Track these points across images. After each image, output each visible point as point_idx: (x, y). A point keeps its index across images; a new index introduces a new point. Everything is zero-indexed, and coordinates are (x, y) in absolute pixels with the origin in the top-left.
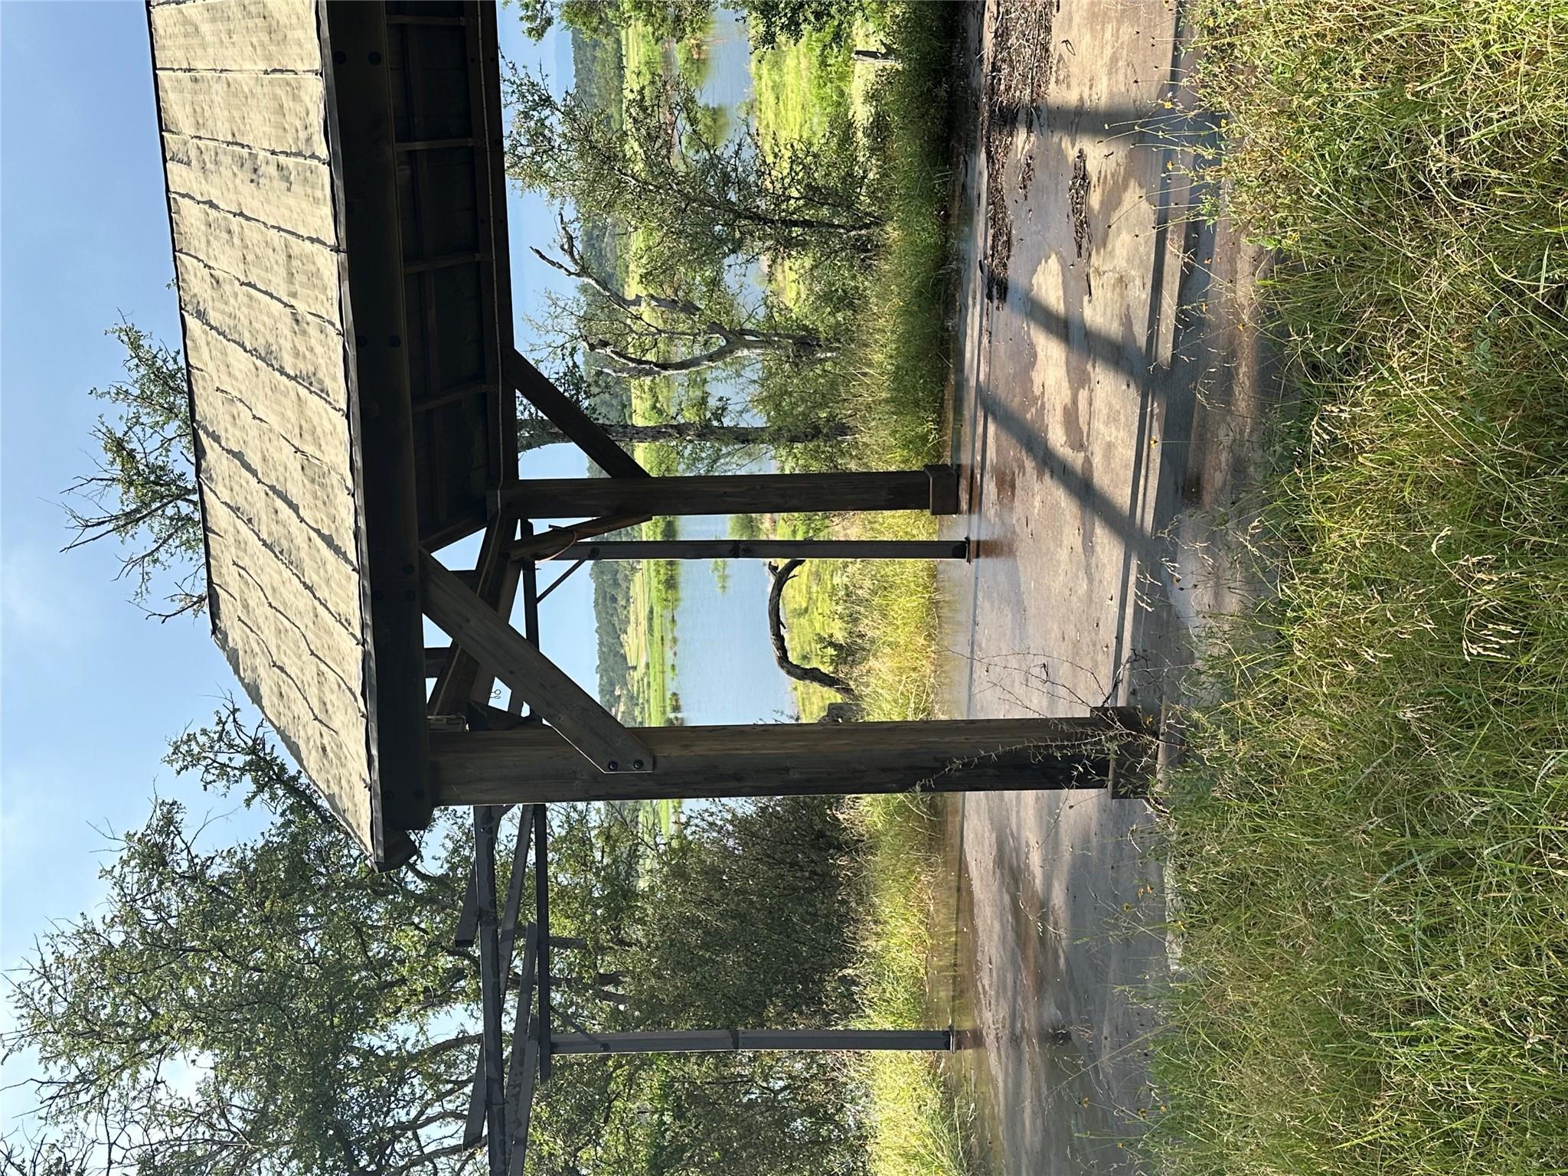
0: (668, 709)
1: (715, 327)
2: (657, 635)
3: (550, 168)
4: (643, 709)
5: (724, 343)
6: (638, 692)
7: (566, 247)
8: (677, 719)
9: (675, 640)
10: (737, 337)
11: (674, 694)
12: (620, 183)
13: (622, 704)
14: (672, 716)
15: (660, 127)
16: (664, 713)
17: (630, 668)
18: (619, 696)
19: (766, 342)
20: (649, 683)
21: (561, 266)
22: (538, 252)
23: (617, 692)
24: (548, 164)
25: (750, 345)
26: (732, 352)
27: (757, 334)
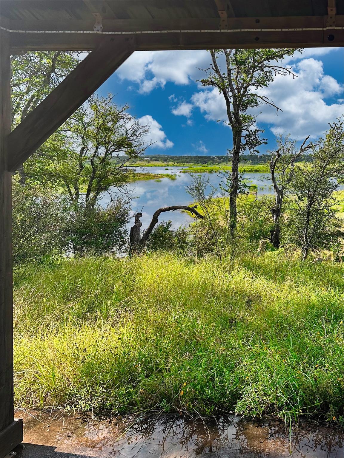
1: (284, 187)
3: (332, 142)
4: (218, 165)
5: (279, 189)
6: (222, 164)
7: (310, 146)
8: (213, 172)
10: (280, 193)
12: (325, 160)
15: (342, 174)
19: (279, 201)
21: (304, 144)
22: (308, 138)
23: (222, 160)
24: (333, 141)
25: (278, 197)
26: (277, 191)
27: (281, 199)
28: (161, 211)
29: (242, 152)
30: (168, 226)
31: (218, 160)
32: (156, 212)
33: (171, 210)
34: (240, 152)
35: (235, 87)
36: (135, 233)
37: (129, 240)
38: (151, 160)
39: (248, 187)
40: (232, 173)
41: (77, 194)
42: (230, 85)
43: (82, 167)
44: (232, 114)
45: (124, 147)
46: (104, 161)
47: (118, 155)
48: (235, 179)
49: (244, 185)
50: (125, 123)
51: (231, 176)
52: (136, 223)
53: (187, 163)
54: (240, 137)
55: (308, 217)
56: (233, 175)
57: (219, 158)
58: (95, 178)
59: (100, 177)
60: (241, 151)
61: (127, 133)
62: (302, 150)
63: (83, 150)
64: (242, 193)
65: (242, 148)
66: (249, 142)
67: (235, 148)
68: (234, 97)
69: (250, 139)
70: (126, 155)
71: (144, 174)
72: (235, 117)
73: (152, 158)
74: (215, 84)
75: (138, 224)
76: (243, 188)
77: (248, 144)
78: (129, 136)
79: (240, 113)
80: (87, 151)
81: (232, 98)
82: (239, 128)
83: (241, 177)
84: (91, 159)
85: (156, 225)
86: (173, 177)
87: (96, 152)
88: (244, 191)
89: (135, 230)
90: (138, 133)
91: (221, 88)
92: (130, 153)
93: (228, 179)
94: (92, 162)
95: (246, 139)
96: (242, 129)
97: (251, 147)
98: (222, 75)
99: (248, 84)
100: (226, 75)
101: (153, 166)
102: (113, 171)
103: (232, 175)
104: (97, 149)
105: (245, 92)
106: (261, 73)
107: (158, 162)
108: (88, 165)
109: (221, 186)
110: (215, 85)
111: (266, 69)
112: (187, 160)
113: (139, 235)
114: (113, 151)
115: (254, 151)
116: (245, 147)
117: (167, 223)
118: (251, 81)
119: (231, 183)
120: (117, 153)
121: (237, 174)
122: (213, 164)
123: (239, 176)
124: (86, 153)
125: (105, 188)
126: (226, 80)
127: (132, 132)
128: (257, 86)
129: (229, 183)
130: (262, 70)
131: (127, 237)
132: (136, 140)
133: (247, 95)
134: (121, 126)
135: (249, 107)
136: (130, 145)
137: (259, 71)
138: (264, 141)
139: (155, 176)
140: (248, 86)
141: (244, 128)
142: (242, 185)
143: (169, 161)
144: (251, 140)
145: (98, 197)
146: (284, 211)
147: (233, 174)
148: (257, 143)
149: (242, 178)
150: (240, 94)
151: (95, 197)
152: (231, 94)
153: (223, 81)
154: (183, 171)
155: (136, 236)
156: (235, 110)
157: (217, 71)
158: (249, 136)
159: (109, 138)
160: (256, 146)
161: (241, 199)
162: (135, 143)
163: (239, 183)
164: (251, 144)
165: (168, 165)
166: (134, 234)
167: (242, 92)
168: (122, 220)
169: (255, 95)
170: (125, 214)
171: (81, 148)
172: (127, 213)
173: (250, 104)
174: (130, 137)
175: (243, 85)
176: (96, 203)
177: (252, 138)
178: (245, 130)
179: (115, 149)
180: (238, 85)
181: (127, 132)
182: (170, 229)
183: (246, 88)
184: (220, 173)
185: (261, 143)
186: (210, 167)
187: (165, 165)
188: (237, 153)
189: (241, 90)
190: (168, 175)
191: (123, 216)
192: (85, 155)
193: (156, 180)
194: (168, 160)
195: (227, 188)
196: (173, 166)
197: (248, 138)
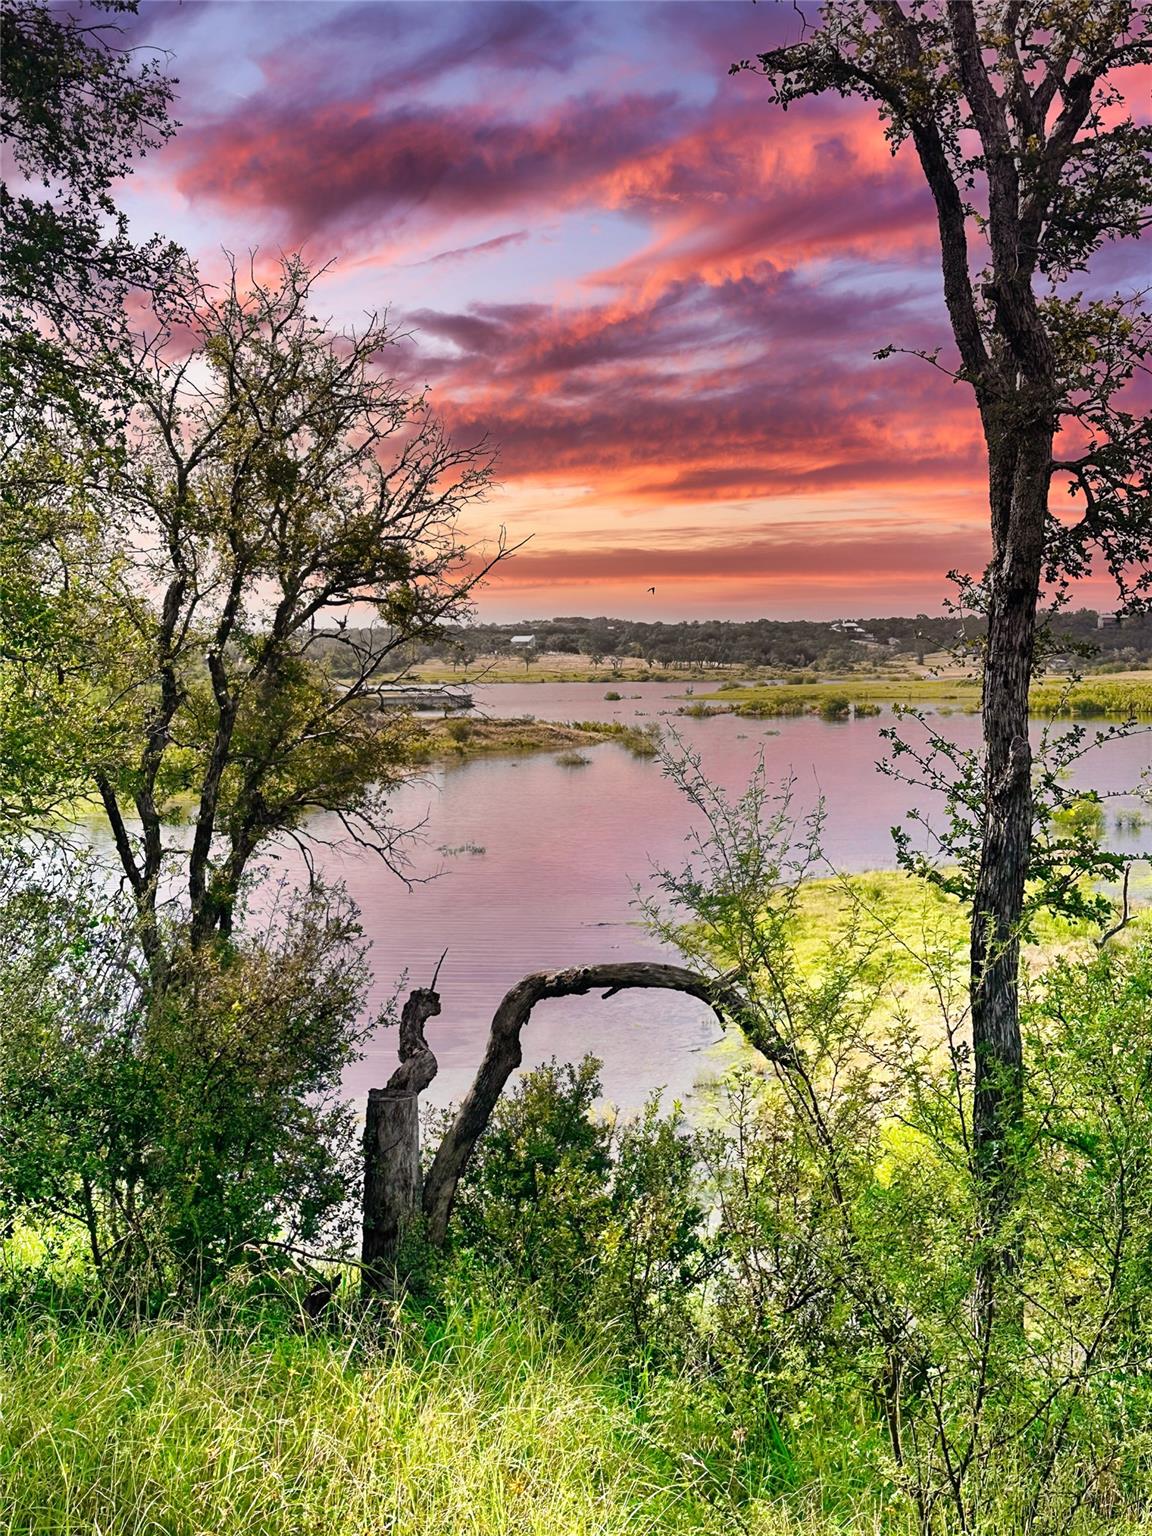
0: (860, 704)
2: (958, 691)
4: (870, 672)
6: (892, 667)
8: (848, 713)
9: (947, 713)
11: (878, 712)
13: (876, 646)
14: (851, 707)
16: (859, 697)
17: (921, 656)
18: (887, 643)
20: (897, 680)
23: (892, 641)
28: (538, 989)
29: (1056, 586)
30: (579, 1095)
31: (872, 646)
32: (510, 999)
33: (596, 993)
34: (1043, 585)
35: (1000, 84)
36: (388, 1134)
37: (362, 1178)
38: (542, 648)
39: (1106, 858)
40: (983, 750)
41: (155, 855)
42: (970, 75)
43: (172, 698)
44: (979, 302)
45: (371, 579)
46: (272, 654)
47: (343, 625)
48: (1010, 795)
49: (1071, 846)
50: (376, 435)
51: (977, 777)
52: (404, 1054)
53: (712, 660)
54: (1043, 469)
56: (995, 767)
57: (882, 630)
58: (230, 759)
59: (251, 751)
60: (1050, 579)
61: (383, 495)
63: (174, 598)
64: (1061, 905)
65: (1054, 561)
66: (1113, 507)
67: (1007, 559)
68: (996, 160)
69: (1116, 484)
70: (383, 624)
71: (506, 725)
72: (1005, 323)
73: (545, 639)
74: (861, 75)
75: (416, 1068)
76: (1066, 870)
77: (1106, 523)
78: (394, 511)
79: (1040, 286)
80: (195, 601)
81: (981, 177)
82: (1032, 400)
83: (1049, 780)
84: (211, 652)
86: (645, 743)
87: (233, 607)
88: (1077, 896)
90: (434, 493)
91: (898, 106)
92: (398, 612)
93: (954, 796)
94: (215, 664)
95: (1083, 483)
96: (1059, 411)
97: (1125, 547)
98: (907, 14)
99: (1101, 51)
101: (550, 680)
102: (317, 719)
103: (982, 763)
104: (236, 588)
105: (1072, 119)
107: (573, 657)
108: (197, 679)
109: (909, 847)
110: (862, 83)
112: (712, 645)
113: (410, 1142)
114: (320, 602)
116: (1081, 551)
117: (572, 1075)
118: (1125, 28)
119: (975, 824)
120: (339, 612)
121: (1025, 762)
122: (843, 665)
123: (1036, 772)
124: (190, 613)
125: (283, 815)
126: (937, 41)
127: (409, 487)
129: (961, 826)
131: (346, 1155)
132: (423, 536)
133: (1089, 143)
134: (357, 455)
135: (1102, 235)
136: (398, 566)
139: (557, 736)
140: (1100, 69)
141: (1077, 397)
142: (1061, 845)
143: (625, 653)
144: (1122, 493)
145: (248, 867)
147: (990, 760)
149: (1058, 790)
150: (1041, 137)
151: (236, 865)
152: (971, 142)
153: (913, 53)
154: (691, 705)
155: (395, 1155)
156: (1000, 261)
158: (1110, 458)
159: (298, 526)
161: (1051, 949)
162: (421, 554)
163: (1036, 830)
164: (1123, 525)
165: (618, 676)
166: (382, 1138)
167: (1051, 128)
170: (335, 1004)
171: (167, 588)
172: (346, 996)
173: (1114, 210)
174: (400, 515)
175: (1057, 69)
176: (239, 902)
178: (1077, 411)
179: (328, 591)
180: (1019, 77)
181: (383, 486)
182: (595, 1113)
183: (1079, 91)
184: (899, 750)
186: (830, 685)
187: (604, 674)
188: (1017, 595)
189: (1042, 115)
190: (619, 730)
191: (325, 1012)
192: (185, 628)
193: (561, 754)
194: (620, 648)
195: (951, 868)
196: (645, 680)
197: (1105, 474)
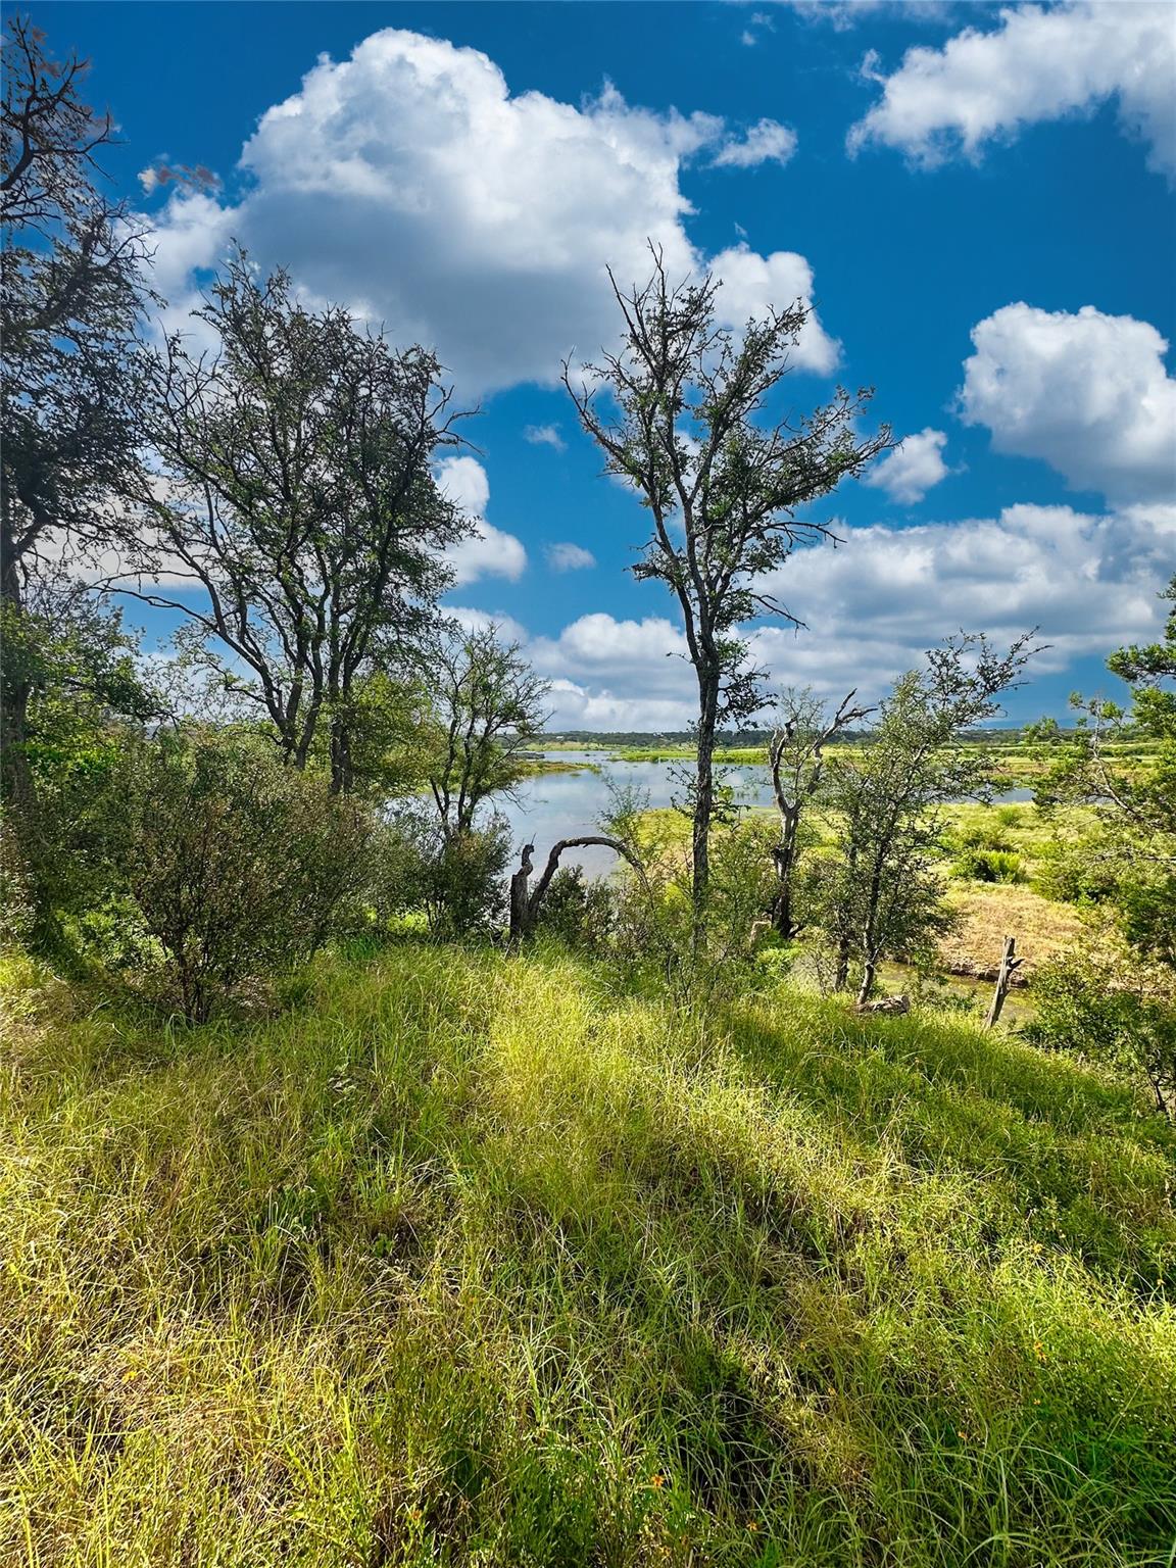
0: (662, 758)
1: (799, 804)
2: (690, 755)
4: (665, 749)
5: (789, 806)
6: (671, 747)
7: (856, 712)
8: (658, 761)
10: (792, 814)
11: (667, 761)
14: (659, 759)
16: (661, 756)
17: (680, 744)
18: (670, 740)
19: (790, 832)
20: (673, 751)
21: (843, 708)
25: (788, 823)
26: (784, 811)
27: (794, 828)
28: (564, 845)
29: (720, 724)
30: (575, 877)
31: (666, 741)
32: (555, 848)
33: (581, 846)
34: (716, 724)
35: (703, 576)
36: (518, 888)
37: (510, 901)
38: (566, 740)
39: (734, 806)
40: (698, 774)
41: (448, 803)
42: (694, 573)
43: (453, 755)
44: (697, 640)
45: (514, 719)
46: (485, 743)
47: (505, 733)
48: (706, 787)
49: (723, 803)
50: (516, 676)
51: (696, 782)
52: (523, 864)
53: (617, 744)
54: (716, 690)
55: (875, 889)
56: (701, 779)
57: (668, 736)
58: (470, 774)
59: (477, 772)
60: (718, 723)
61: (517, 694)
62: (839, 722)
63: (454, 725)
64: (720, 820)
65: (719, 717)
66: (736, 702)
67: (705, 716)
68: (702, 599)
69: (737, 695)
72: (704, 646)
73: (567, 737)
74: (662, 572)
75: (527, 868)
76: (722, 810)
77: (734, 707)
78: (521, 699)
79: (714, 635)
80: (460, 726)
81: (697, 603)
82: (713, 670)
83: (717, 783)
84: (465, 741)
85: (556, 871)
87: (472, 727)
88: (725, 817)
89: (519, 880)
90: (533, 693)
91: (673, 582)
92: (522, 729)
93: (689, 787)
94: (466, 745)
95: (727, 695)
96: (720, 673)
97: (740, 714)
98: (676, 554)
99: (732, 568)
100: (684, 554)
101: (568, 750)
102: (497, 762)
103: (697, 778)
104: (473, 722)
105: (724, 587)
106: (759, 544)
107: (575, 743)
108: (461, 750)
109: (676, 803)
110: (662, 575)
111: (768, 534)
113: (525, 891)
114: (498, 726)
115: (745, 724)
116: (727, 714)
117: (573, 870)
118: (739, 561)
119: (695, 796)
120: (504, 729)
121: (710, 777)
122: (657, 746)
123: (713, 780)
124: (459, 729)
125: (486, 791)
126: (684, 563)
127: (526, 692)
128: (752, 572)
129: (691, 796)
130: (761, 537)
131: (505, 894)
132: (530, 706)
133: (729, 594)
134: (510, 682)
135: (733, 621)
136: (522, 715)
137: (754, 538)
138: (769, 699)
140: (732, 572)
141: (726, 669)
142: (720, 802)
143: (591, 742)
144: (739, 698)
145: (476, 807)
146: (798, 854)
147: (700, 777)
148: (753, 704)
149: (720, 786)
150: (715, 592)
151: (472, 806)
152: (694, 593)
153: (677, 566)
155: (520, 894)
156: (703, 628)
157: (665, 546)
158: (736, 687)
159: (492, 703)
160: (752, 710)
161: (717, 833)
162: (529, 712)
163: (713, 798)
164: (739, 707)
165: (589, 749)
166: (516, 889)
167: (718, 589)
168: (496, 861)
169: (746, 593)
170: (502, 849)
171: (452, 722)
172: (505, 847)
173: (736, 614)
174: (523, 700)
175: (720, 572)
176: (473, 817)
177: (742, 694)
178: (726, 673)
179: (500, 723)
180: (709, 574)
181: (518, 691)
182: (580, 882)
183: (726, 578)
184: (673, 773)
185: (762, 705)
186: (653, 752)
187: (585, 748)
188: (708, 727)
189: (715, 585)
191: (499, 851)
192: (457, 734)
194: (590, 740)
195: (688, 810)
196: (597, 750)
197: (734, 692)
